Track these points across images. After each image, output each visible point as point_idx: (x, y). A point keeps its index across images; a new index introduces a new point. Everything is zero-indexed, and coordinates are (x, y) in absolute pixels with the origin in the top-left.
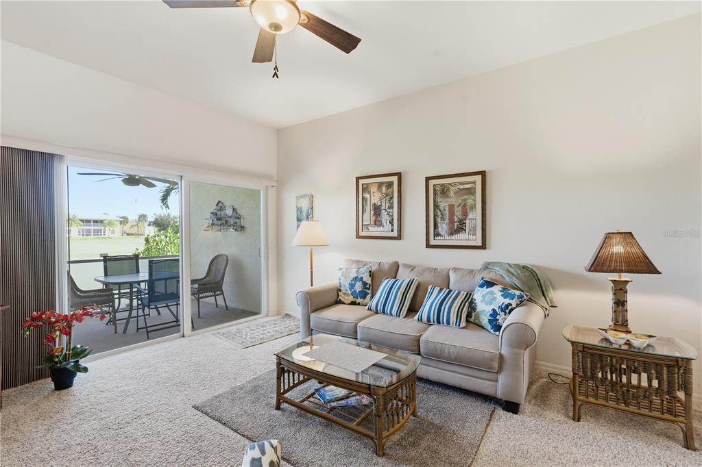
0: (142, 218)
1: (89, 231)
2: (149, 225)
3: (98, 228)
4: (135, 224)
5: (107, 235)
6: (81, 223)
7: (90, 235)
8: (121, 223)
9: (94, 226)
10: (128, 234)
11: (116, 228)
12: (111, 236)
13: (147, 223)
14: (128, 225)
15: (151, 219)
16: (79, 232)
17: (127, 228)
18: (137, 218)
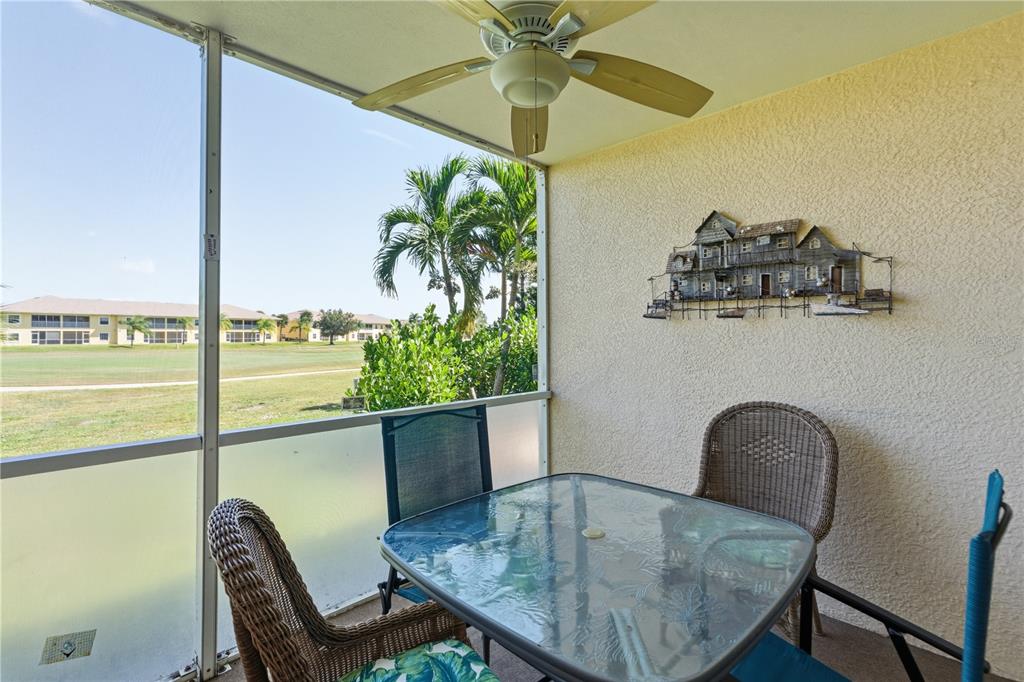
0: (305, 318)
1: (239, 335)
2: (314, 327)
3: (250, 331)
4: (297, 325)
5: (261, 341)
6: (231, 325)
7: (241, 341)
8: (279, 323)
9: (246, 329)
10: (287, 340)
11: (272, 332)
12: (267, 341)
13: (311, 324)
14: (288, 327)
15: (316, 318)
16: (228, 336)
17: (286, 331)
18: (298, 317)
